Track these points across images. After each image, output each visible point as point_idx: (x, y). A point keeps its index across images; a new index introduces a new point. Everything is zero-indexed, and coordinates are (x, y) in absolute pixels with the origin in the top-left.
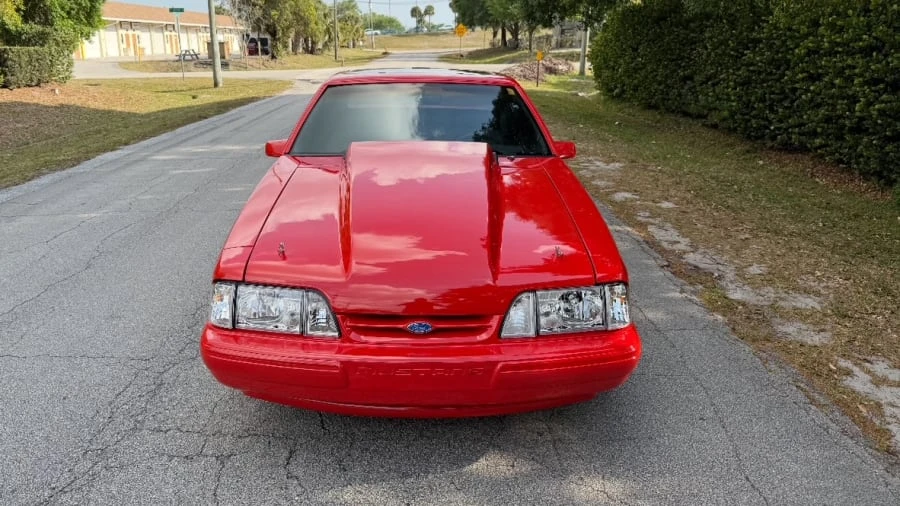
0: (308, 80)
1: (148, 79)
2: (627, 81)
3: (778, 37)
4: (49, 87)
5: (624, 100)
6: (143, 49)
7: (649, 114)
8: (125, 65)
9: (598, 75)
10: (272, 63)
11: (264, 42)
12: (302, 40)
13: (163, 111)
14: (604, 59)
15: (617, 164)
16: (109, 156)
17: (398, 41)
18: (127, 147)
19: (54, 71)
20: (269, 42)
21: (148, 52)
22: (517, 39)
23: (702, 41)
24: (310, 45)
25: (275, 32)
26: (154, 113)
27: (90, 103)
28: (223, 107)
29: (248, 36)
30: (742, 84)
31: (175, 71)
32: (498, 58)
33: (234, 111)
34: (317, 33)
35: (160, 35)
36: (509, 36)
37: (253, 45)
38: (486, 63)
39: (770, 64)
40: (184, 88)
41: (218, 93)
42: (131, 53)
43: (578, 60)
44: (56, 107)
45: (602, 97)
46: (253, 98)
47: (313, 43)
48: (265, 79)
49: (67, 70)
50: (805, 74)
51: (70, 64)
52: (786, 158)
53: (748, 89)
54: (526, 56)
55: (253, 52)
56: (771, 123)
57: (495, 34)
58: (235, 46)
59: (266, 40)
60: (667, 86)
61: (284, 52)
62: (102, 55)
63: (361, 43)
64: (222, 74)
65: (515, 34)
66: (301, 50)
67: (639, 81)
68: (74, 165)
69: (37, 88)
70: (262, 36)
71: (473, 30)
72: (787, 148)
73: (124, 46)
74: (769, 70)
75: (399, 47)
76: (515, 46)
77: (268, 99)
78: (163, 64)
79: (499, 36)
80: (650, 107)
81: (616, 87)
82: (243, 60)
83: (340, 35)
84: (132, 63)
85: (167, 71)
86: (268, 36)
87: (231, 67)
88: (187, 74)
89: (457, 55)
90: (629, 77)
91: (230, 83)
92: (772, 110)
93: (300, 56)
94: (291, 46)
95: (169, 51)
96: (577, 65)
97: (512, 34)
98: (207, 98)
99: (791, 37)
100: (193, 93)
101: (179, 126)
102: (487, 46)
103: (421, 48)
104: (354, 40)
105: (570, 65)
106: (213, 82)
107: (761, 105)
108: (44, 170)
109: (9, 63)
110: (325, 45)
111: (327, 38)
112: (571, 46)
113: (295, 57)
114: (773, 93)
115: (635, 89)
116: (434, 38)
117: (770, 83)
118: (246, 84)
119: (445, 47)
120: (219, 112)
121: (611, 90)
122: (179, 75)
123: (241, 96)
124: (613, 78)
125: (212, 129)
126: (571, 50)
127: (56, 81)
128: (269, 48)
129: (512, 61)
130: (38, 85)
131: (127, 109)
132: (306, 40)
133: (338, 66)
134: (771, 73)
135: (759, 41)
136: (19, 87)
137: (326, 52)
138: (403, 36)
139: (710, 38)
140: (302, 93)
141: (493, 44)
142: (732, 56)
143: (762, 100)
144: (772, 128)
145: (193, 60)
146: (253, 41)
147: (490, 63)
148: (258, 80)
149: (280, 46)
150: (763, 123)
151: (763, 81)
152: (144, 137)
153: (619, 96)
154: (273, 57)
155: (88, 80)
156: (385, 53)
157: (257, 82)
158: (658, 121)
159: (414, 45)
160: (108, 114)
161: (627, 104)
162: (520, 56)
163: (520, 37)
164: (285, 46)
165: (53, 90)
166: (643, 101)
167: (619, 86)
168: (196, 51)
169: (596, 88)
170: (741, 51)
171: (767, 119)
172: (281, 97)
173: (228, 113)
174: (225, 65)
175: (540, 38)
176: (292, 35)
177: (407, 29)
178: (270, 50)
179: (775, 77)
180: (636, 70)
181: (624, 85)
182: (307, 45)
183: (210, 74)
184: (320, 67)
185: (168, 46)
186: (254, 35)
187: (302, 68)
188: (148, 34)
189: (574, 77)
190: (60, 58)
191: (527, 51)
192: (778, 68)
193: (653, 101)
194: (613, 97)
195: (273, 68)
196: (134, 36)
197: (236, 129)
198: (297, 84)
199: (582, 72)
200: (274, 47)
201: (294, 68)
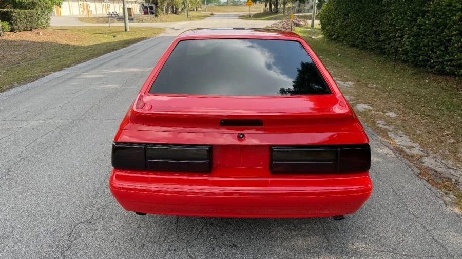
0: (173, 28)
1: (92, 27)
2: (341, 31)
3: (441, 10)
4: (37, 31)
5: (338, 41)
6: (91, 11)
7: (353, 49)
8: (81, 19)
9: (323, 28)
10: (155, 18)
11: (151, 8)
12: (170, 7)
13: (96, 45)
14: (328, 19)
15: (350, 83)
16: (57, 74)
17: (218, 8)
18: (68, 68)
19: (40, 23)
20: (154, 8)
21: (94, 13)
22: (277, 8)
23: (389, 11)
24: (175, 9)
25: (157, 3)
26: (91, 46)
27: (58, 40)
28: (127, 43)
29: (143, 5)
30: (414, 36)
31: (107, 22)
32: (268, 17)
33: (132, 46)
34: (178, 4)
35: (100, 4)
36: (273, 7)
37: (146, 9)
38: (262, 20)
39: (433, 25)
40: (110, 32)
41: (127, 35)
42: (85, 13)
43: (310, 19)
44: (39, 43)
45: (326, 40)
46: (143, 38)
47: (176, 9)
48: (151, 27)
49: (47, 22)
50: (457, 32)
51: (49, 19)
52: (440, 79)
53: (417, 39)
54: (282, 16)
55: (146, 13)
56: (431, 58)
57: (266, 6)
58: (137, 10)
59: (152, 7)
60: (366, 35)
61: (162, 13)
62: (70, 13)
63: (200, 9)
64: (129, 24)
65: (276, 5)
66: (170, 12)
67: (349, 32)
68: (33, 81)
69: (30, 32)
70: (151, 5)
71: (256, 3)
72: (442, 73)
73: (82, 9)
74: (432, 29)
75: (218, 11)
76: (276, 12)
77: (151, 39)
78: (101, 19)
79: (268, 6)
80: (353, 45)
81: (334, 35)
82: (141, 17)
83: (189, 5)
84: (85, 18)
85: (103, 23)
86: (153, 5)
87: (135, 21)
88: (112, 24)
89: (248, 15)
90: (342, 29)
91: (133, 29)
92: (432, 51)
93: (169, 15)
94: (165, 10)
95: (104, 12)
96: (310, 22)
97: (274, 6)
98: (121, 37)
99: (449, 10)
100: (114, 34)
101: (101, 55)
102: (262, 11)
103: (229, 12)
104: (196, 7)
105: (307, 22)
106: (124, 29)
107: (426, 48)
108: (16, 84)
109: (14, 18)
110: (182, 10)
111: (183, 6)
112: (304, 12)
113: (167, 16)
114: (434, 41)
115: (346, 36)
116: (236, 7)
117: (433, 36)
118: (142, 30)
119: (241, 12)
120: (124, 46)
121: (332, 36)
122: (107, 25)
123: (138, 36)
124: (333, 30)
125: (118, 57)
126: (304, 14)
127: (41, 28)
128: (154, 11)
129: (275, 19)
130: (31, 30)
131: (77, 44)
132: (173, 7)
133: (189, 21)
134: (433, 31)
135: (428, 12)
136: (20, 31)
137: (183, 13)
138: (221, 6)
139: (394, 10)
140: (169, 35)
141: (265, 11)
142: (408, 20)
143: (427, 45)
144: (432, 61)
145: (116, 17)
146: (146, 7)
147: (264, 20)
148: (148, 27)
149: (159, 10)
150: (426, 58)
151: (428, 35)
152: (80, 62)
153: (335, 39)
154: (156, 16)
155: (61, 27)
156: (212, 14)
157: (147, 28)
158: (359, 54)
159: (226, 10)
160: (67, 46)
161: (341, 44)
162: (279, 17)
163: (278, 7)
164: (162, 10)
165: (39, 33)
166: (350, 43)
167: (336, 34)
168: (118, 12)
169: (322, 34)
170: (414, 17)
171: (429, 56)
172: (159, 38)
173: (129, 47)
174: (131, 20)
175: (289, 8)
176: (166, 4)
177: (222, 2)
178: (154, 12)
179: (436, 33)
180: (346, 26)
181: (339, 34)
182: (173, 10)
183: (123, 24)
184: (180, 21)
185: (104, 10)
186: (147, 5)
187: (171, 22)
188: (94, 4)
189: (308, 28)
190: (43, 16)
191: (282, 14)
192: (438, 28)
193: (356, 43)
194: (332, 40)
195: (156, 22)
196: (87, 4)
197: (132, 57)
198: (168, 30)
199: (312, 26)
200: (157, 10)
201: (167, 21)
